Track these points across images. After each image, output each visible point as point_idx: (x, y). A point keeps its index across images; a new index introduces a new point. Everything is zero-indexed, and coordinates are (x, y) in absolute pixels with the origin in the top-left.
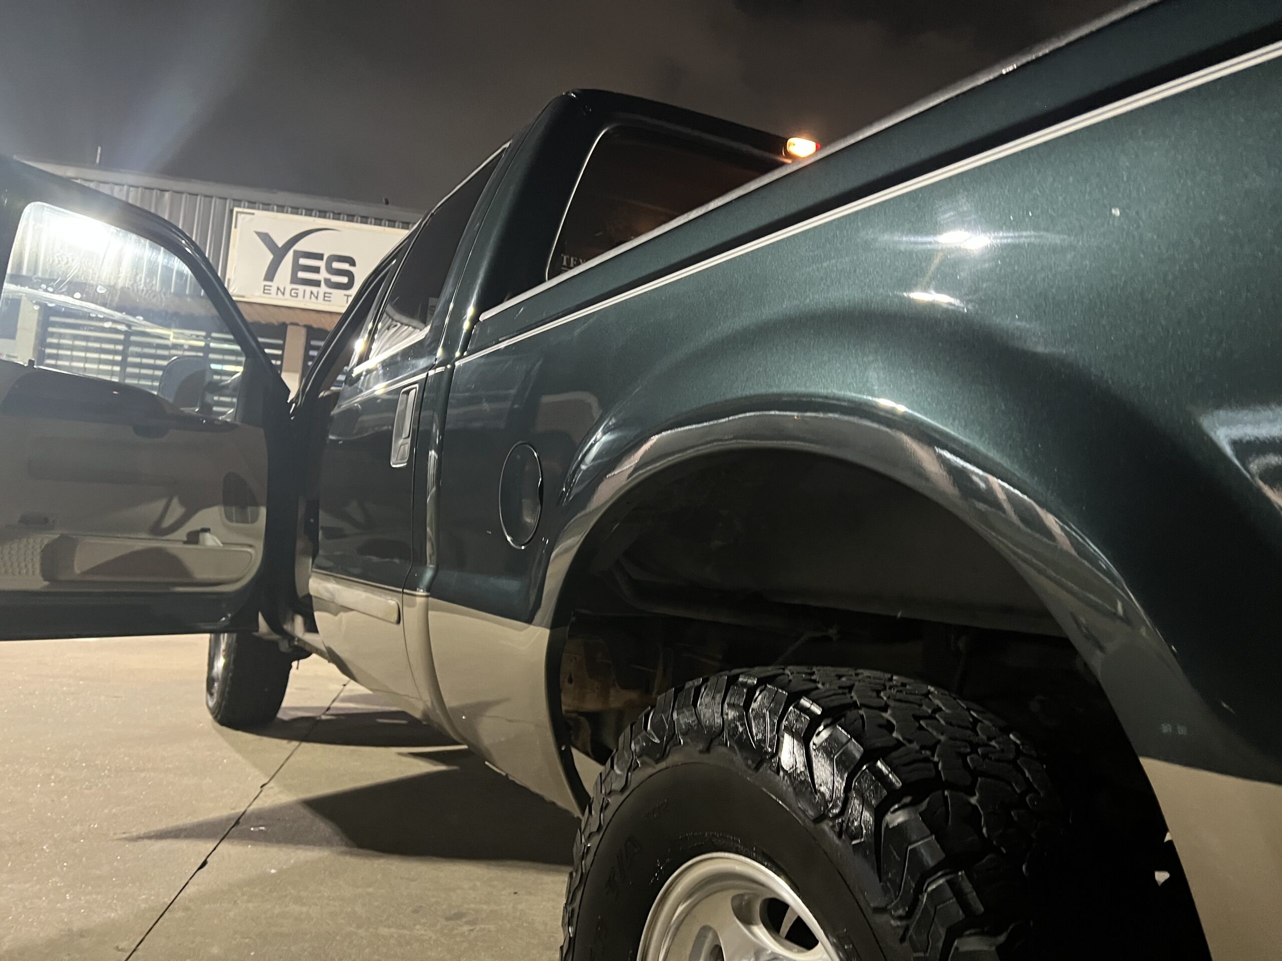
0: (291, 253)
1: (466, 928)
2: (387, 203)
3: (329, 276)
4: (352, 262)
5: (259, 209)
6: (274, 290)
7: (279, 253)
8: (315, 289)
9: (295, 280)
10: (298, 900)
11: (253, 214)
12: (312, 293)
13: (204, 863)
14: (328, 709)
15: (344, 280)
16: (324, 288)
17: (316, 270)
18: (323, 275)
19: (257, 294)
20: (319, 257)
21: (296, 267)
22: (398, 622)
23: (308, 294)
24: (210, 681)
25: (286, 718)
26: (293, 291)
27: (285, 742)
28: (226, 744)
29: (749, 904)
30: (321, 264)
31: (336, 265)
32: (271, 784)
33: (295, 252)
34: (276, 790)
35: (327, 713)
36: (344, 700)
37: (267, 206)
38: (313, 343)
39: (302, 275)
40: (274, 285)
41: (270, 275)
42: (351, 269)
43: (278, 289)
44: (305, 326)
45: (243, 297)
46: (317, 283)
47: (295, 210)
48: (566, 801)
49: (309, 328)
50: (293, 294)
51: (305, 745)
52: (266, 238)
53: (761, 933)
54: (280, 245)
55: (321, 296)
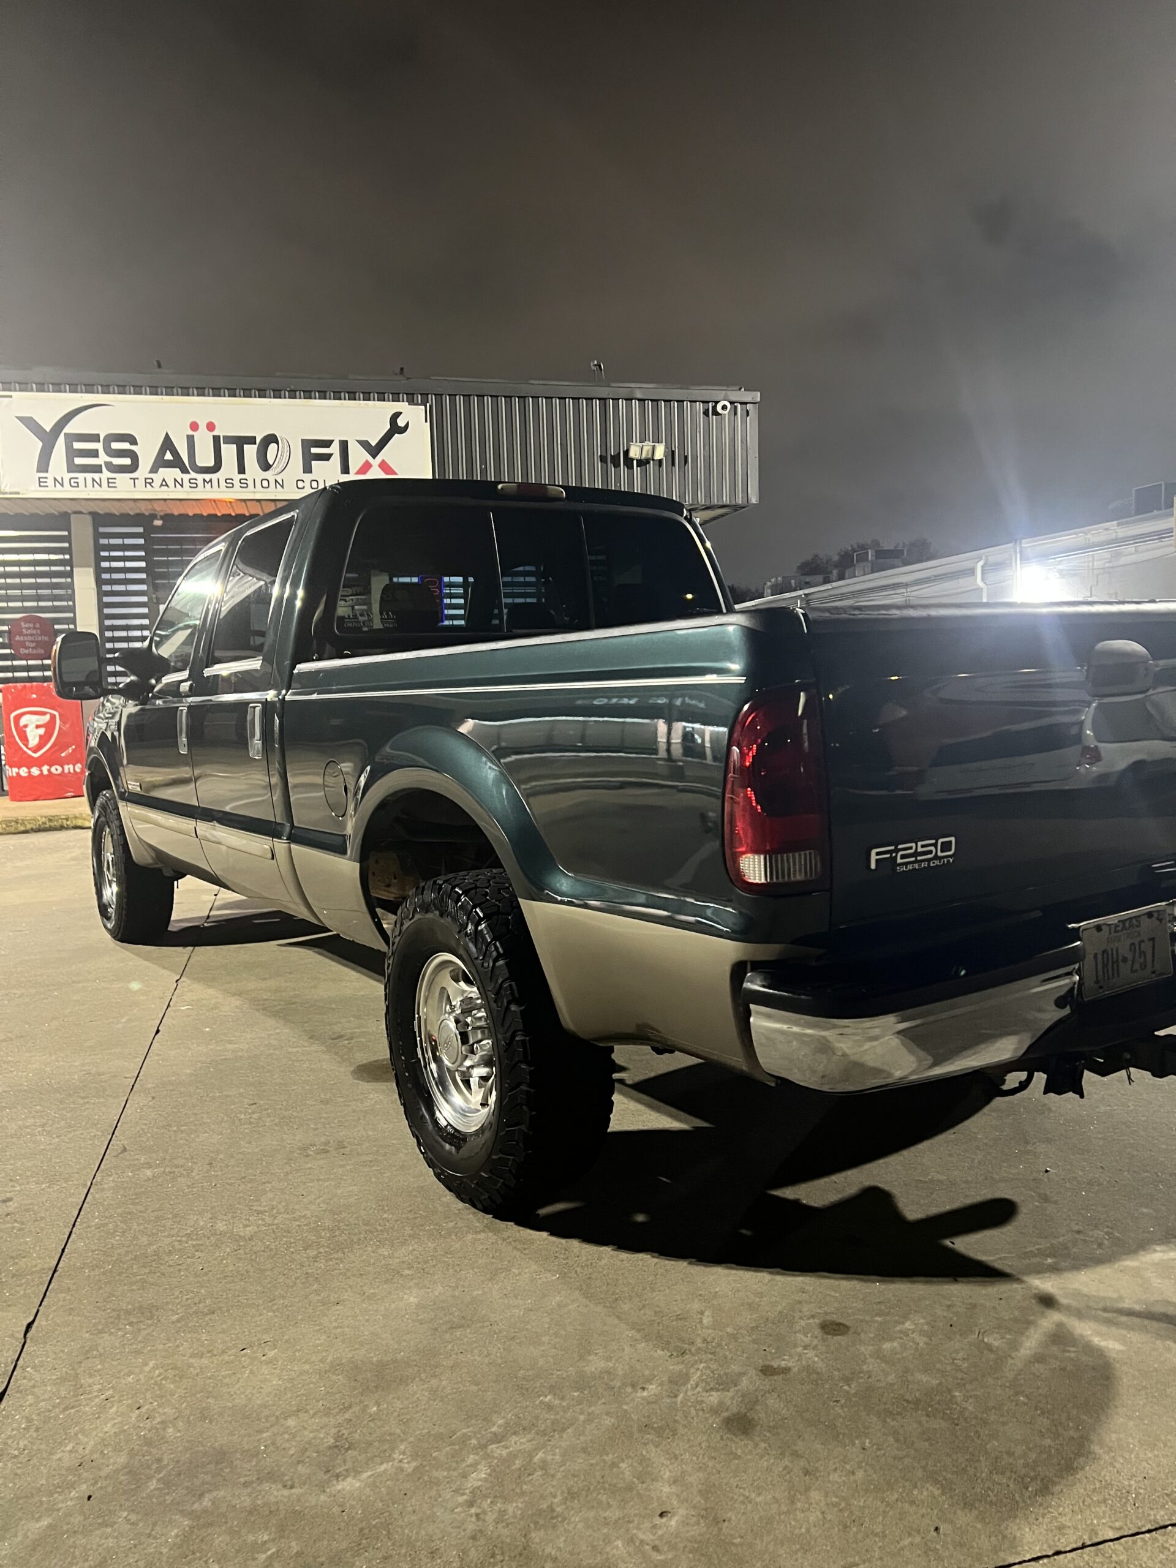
0: (61, 438)
1: (347, 1042)
2: (159, 366)
3: (109, 459)
4: (133, 440)
5: (15, 390)
6: (50, 482)
7: (48, 439)
8: (96, 476)
9: (72, 468)
10: (230, 1042)
11: (11, 397)
12: (93, 480)
13: (158, 1031)
14: (208, 917)
15: (127, 461)
16: (106, 474)
17: (94, 454)
18: (103, 458)
19: (33, 488)
20: (95, 438)
21: (71, 453)
22: (273, 858)
23: (89, 482)
24: (103, 909)
25: (175, 930)
26: (72, 481)
27: (180, 949)
28: (131, 955)
29: (458, 975)
30: (99, 446)
31: (115, 446)
32: (182, 979)
33: (65, 434)
34: (189, 982)
35: (208, 921)
36: (219, 909)
37: (24, 387)
38: (102, 530)
39: (79, 461)
40: (50, 476)
41: (43, 465)
42: (133, 448)
43: (55, 479)
44: (90, 513)
45: (18, 493)
46: (97, 469)
47: (58, 388)
48: (380, 945)
49: (94, 515)
50: (73, 484)
51: (199, 949)
52: (30, 423)
53: (462, 983)
54: (48, 428)
55: (105, 483)
